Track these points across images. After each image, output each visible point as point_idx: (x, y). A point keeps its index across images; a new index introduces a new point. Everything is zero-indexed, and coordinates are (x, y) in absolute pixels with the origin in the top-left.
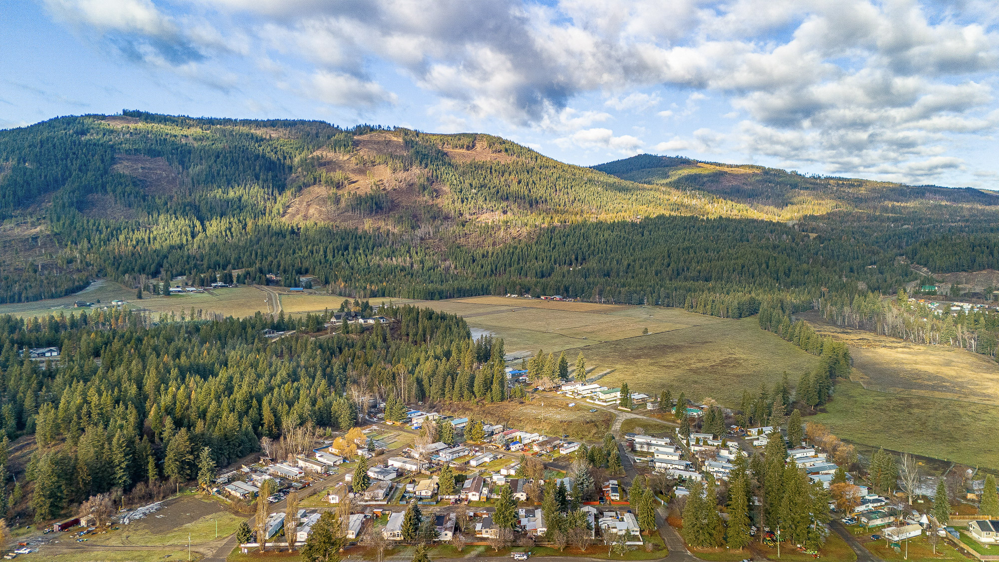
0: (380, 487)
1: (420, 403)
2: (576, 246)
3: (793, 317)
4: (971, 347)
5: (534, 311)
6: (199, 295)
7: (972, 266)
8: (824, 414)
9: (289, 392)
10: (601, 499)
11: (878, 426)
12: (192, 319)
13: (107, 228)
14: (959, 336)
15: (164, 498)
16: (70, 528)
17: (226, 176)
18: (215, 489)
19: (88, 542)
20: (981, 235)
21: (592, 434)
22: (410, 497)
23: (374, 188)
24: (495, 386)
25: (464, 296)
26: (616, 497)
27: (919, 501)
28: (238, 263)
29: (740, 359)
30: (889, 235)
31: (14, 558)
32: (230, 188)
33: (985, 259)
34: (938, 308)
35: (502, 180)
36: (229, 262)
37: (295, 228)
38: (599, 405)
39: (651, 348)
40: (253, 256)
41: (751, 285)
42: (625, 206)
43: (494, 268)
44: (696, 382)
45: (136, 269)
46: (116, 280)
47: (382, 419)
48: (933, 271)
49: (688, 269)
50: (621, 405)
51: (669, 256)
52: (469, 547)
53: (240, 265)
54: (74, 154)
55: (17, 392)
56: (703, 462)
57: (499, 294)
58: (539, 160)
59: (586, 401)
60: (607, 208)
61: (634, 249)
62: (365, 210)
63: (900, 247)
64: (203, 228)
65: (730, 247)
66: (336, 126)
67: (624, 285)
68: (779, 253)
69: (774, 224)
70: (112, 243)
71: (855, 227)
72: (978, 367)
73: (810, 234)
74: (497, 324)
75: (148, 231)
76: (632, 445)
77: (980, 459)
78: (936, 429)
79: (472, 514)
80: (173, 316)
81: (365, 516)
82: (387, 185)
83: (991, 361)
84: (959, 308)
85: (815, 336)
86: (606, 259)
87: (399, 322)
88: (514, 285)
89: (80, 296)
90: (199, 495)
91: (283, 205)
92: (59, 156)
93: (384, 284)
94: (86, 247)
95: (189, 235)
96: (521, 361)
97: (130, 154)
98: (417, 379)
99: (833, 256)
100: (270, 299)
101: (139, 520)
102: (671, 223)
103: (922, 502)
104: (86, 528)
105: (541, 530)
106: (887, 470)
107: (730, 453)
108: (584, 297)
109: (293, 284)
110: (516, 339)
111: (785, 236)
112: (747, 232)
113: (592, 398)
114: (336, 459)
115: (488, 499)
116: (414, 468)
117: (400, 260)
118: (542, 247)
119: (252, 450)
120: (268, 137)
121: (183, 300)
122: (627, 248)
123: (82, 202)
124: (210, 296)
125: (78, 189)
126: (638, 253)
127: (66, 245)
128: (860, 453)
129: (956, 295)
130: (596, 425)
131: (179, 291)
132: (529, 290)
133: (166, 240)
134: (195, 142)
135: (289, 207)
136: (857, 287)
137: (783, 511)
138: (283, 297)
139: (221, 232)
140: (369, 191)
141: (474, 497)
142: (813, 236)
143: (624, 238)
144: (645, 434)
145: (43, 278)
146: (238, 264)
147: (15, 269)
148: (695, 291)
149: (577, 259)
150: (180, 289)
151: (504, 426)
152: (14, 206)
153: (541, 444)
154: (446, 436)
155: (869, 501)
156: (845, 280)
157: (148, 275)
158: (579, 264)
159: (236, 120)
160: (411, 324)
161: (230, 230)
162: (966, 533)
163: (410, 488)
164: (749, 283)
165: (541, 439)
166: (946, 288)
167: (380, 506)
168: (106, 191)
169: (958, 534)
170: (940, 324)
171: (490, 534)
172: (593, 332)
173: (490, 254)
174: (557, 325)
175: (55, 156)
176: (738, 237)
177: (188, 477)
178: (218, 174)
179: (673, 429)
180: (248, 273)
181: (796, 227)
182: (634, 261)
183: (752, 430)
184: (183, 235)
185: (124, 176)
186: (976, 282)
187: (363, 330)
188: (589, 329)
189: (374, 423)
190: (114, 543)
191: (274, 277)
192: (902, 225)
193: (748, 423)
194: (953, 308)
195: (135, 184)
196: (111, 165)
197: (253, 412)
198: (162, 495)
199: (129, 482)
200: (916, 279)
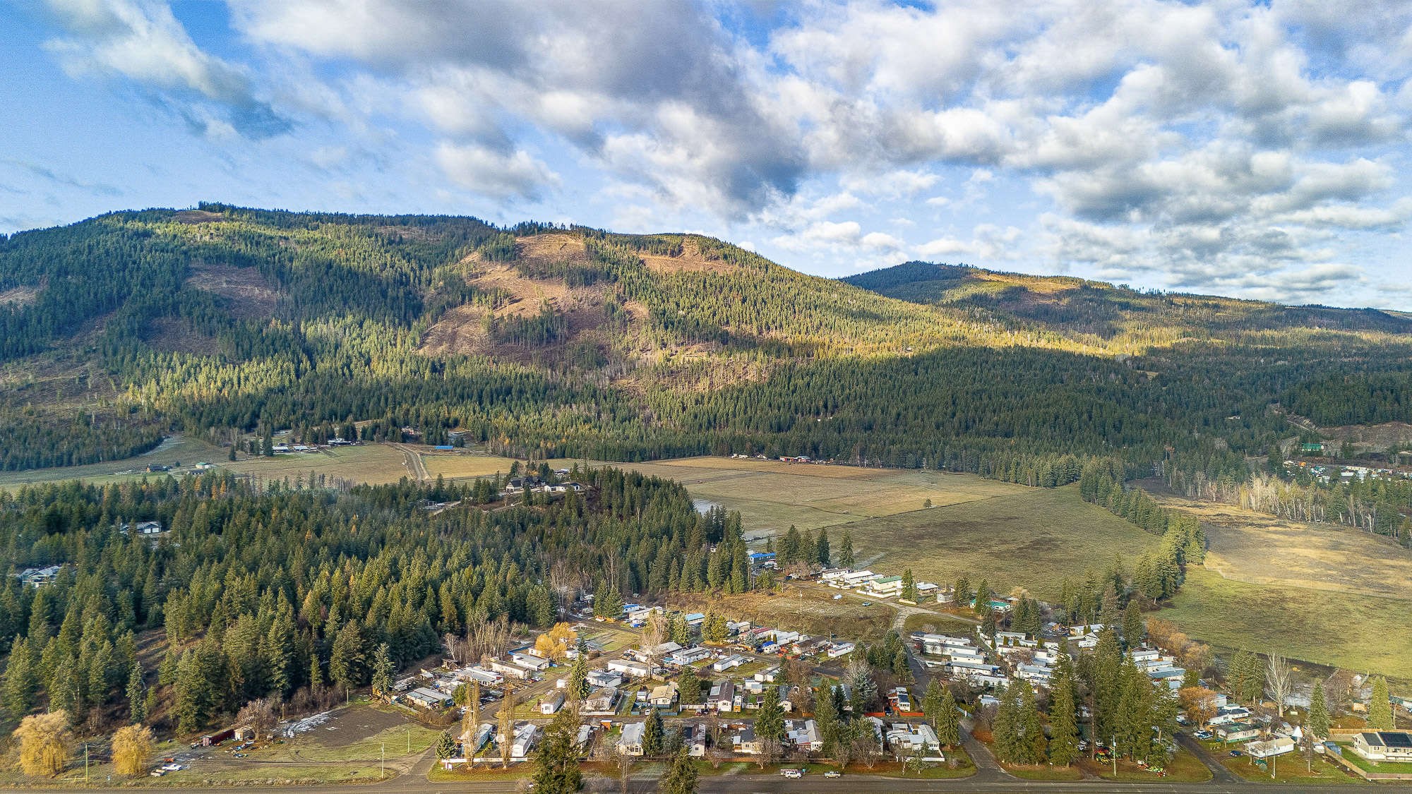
0: (604, 694)
1: (636, 595)
2: (824, 390)
3: (1127, 486)
4: (1367, 524)
5: (774, 477)
6: (312, 456)
7: (1371, 417)
8: (1170, 610)
9: (472, 578)
10: (888, 709)
11: (1241, 624)
12: (312, 487)
13: (182, 365)
14: (1352, 510)
15: (331, 707)
16: (223, 742)
17: (342, 292)
18: (394, 697)
19: (250, 758)
20: (1383, 375)
21: (867, 633)
22: (643, 707)
23: (545, 308)
24: (736, 573)
25: (674, 457)
26: (905, 707)
27: (1292, 713)
28: (361, 412)
29: (1057, 539)
30: (1258, 375)
31: (163, 775)
32: (348, 309)
33: (1388, 407)
34: (1324, 473)
35: (720, 297)
36: (350, 412)
37: (437, 364)
38: (874, 597)
39: (936, 526)
40: (382, 403)
41: (1068, 443)
42: (891, 334)
43: (712, 419)
44: (999, 569)
45: (225, 420)
46: (197, 435)
47: (591, 615)
48: (1319, 423)
49: (981, 420)
50: (903, 597)
51: (954, 403)
52: (728, 763)
53: (364, 415)
54: (134, 263)
55: (133, 576)
56: (1015, 667)
57: (722, 454)
58: (770, 271)
59: (856, 593)
60: (865, 336)
61: (904, 392)
62: (532, 339)
63: (1273, 391)
64: (311, 364)
65: (1038, 391)
66: (489, 224)
67: (893, 443)
68: (1105, 399)
69: (1098, 359)
70: (189, 385)
71: (1209, 363)
72: (1376, 551)
73: (1148, 373)
74: (724, 494)
75: (237, 369)
76: (921, 646)
77: (1372, 664)
78: (1317, 628)
79: (725, 726)
80: (286, 484)
81: (592, 728)
82: (562, 305)
83: (1394, 544)
84: (1352, 474)
85: (1157, 510)
86: (867, 405)
87: (598, 490)
88: (742, 441)
89: (152, 457)
90: (375, 704)
91: (420, 332)
92: (114, 265)
93: (564, 440)
94: (154, 391)
95: (293, 373)
96: (766, 541)
97: (210, 263)
98: (631, 564)
99: (1180, 404)
100: (410, 461)
101: (307, 733)
102: (955, 357)
103: (1296, 713)
104: (242, 743)
105: (816, 744)
106: (1251, 673)
107: (1049, 655)
108: (840, 458)
109: (438, 442)
110: (753, 514)
111: (1113, 375)
112: (1061, 370)
113: (863, 588)
114: (540, 662)
115: (743, 710)
116: (643, 673)
117: (582, 408)
118: (778, 389)
119: (432, 651)
120: (397, 240)
121: (292, 462)
122: (895, 392)
123: (145, 329)
124: (328, 457)
125: (141, 311)
126: (910, 399)
127: (127, 388)
128: (1218, 656)
129: (1349, 457)
130: (872, 622)
131: (285, 451)
132: (763, 448)
133: (262, 380)
134: (297, 247)
135: (427, 335)
136: (1214, 445)
137: (1119, 718)
138: (427, 458)
139: (336, 370)
140: (538, 314)
141: (724, 706)
142: (1152, 375)
143: (891, 377)
144: (937, 633)
145: (99, 432)
146: (362, 414)
147: (60, 421)
148: (992, 450)
149: (826, 406)
150: (286, 448)
151: (752, 623)
152: (54, 334)
153: (802, 645)
154: (679, 634)
155: (1229, 712)
156: (1196, 435)
157: (241, 428)
158: (829, 414)
159: (352, 216)
160: (614, 493)
161: (349, 367)
162: (1350, 749)
163: (641, 696)
164: (1065, 441)
165: (801, 638)
166: (1335, 448)
167: (607, 717)
168: (178, 313)
169: (1340, 750)
170: (1325, 495)
171: (751, 749)
172: (857, 504)
173: (706, 400)
174: (806, 497)
175: (109, 266)
176: (1048, 377)
177: (358, 683)
178: (331, 290)
179: (974, 627)
180: (377, 426)
181: (1128, 362)
182: (906, 409)
183: (1076, 628)
184: (285, 374)
185: (204, 293)
186: (1375, 439)
187: (552, 500)
188: (851, 501)
189: (580, 619)
190: (282, 759)
191: (412, 431)
192: (1276, 361)
193: (1070, 620)
194: (1344, 474)
195: (217, 304)
196: (184, 278)
197: (429, 602)
198: (329, 703)
199: (289, 686)
200: (1294, 434)
